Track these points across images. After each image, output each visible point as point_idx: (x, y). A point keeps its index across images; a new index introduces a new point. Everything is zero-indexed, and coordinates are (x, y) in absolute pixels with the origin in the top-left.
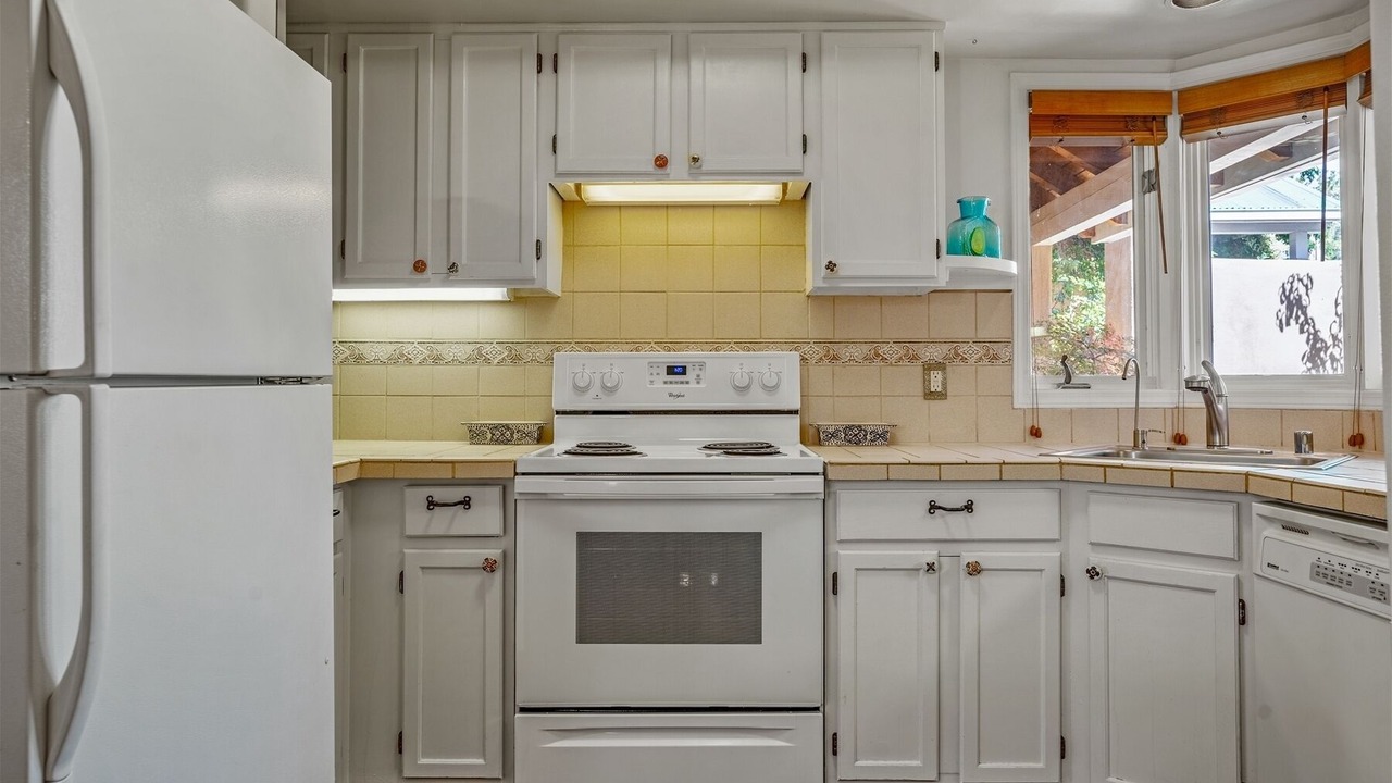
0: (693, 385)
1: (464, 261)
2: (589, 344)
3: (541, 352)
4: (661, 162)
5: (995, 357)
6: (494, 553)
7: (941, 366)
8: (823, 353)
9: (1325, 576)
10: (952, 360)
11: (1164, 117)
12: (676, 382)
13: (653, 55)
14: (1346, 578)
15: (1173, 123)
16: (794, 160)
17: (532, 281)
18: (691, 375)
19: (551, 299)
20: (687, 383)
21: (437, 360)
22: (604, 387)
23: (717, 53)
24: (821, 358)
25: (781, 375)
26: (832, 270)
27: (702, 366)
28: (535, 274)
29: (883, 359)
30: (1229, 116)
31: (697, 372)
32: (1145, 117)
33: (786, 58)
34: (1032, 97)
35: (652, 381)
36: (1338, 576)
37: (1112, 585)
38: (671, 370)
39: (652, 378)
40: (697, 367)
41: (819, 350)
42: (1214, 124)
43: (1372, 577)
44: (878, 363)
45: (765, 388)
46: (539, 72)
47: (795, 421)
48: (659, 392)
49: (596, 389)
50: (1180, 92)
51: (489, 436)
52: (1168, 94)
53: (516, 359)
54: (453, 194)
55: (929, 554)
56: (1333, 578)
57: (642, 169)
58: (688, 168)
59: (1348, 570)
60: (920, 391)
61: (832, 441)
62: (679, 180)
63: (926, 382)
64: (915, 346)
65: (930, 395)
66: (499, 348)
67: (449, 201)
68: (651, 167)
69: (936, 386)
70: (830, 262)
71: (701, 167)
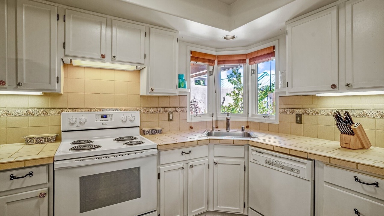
0: (110, 121)
1: (25, 82)
2: (74, 109)
3: (55, 112)
4: (103, 56)
5: (183, 111)
6: (44, 190)
7: (172, 113)
8: (144, 110)
9: (269, 163)
10: (174, 112)
11: (214, 60)
12: (104, 120)
13: (101, 23)
14: (274, 164)
15: (216, 62)
16: (142, 60)
17: (55, 90)
18: (109, 118)
19: (59, 95)
20: (108, 120)
21: (9, 115)
22: (80, 123)
23: (120, 27)
24: (144, 112)
25: (135, 117)
26: (152, 91)
27: (112, 115)
28: (56, 88)
29: (159, 112)
30: (226, 62)
31: (111, 117)
32: (211, 60)
33: (140, 32)
34: (191, 52)
35: (96, 120)
36: (272, 163)
37: (219, 165)
38: (102, 117)
39: (96, 119)
40: (111, 116)
41: (143, 110)
42: (224, 63)
43: (281, 164)
44: (158, 113)
45: (130, 120)
46: (58, 20)
47: (138, 129)
48: (99, 123)
49: (78, 123)
50: (218, 56)
51: (35, 141)
52: (215, 56)
53: (45, 114)
54: (19, 57)
55: (181, 165)
56: (271, 164)
57: (97, 57)
58: (111, 59)
59: (274, 162)
60: (167, 119)
61: (149, 134)
62: (107, 62)
63: (169, 117)
64: (167, 108)
65: (169, 120)
66: (37, 110)
67: (16, 60)
68: (99, 57)
69: (171, 118)
70: (152, 89)
71: (115, 59)
